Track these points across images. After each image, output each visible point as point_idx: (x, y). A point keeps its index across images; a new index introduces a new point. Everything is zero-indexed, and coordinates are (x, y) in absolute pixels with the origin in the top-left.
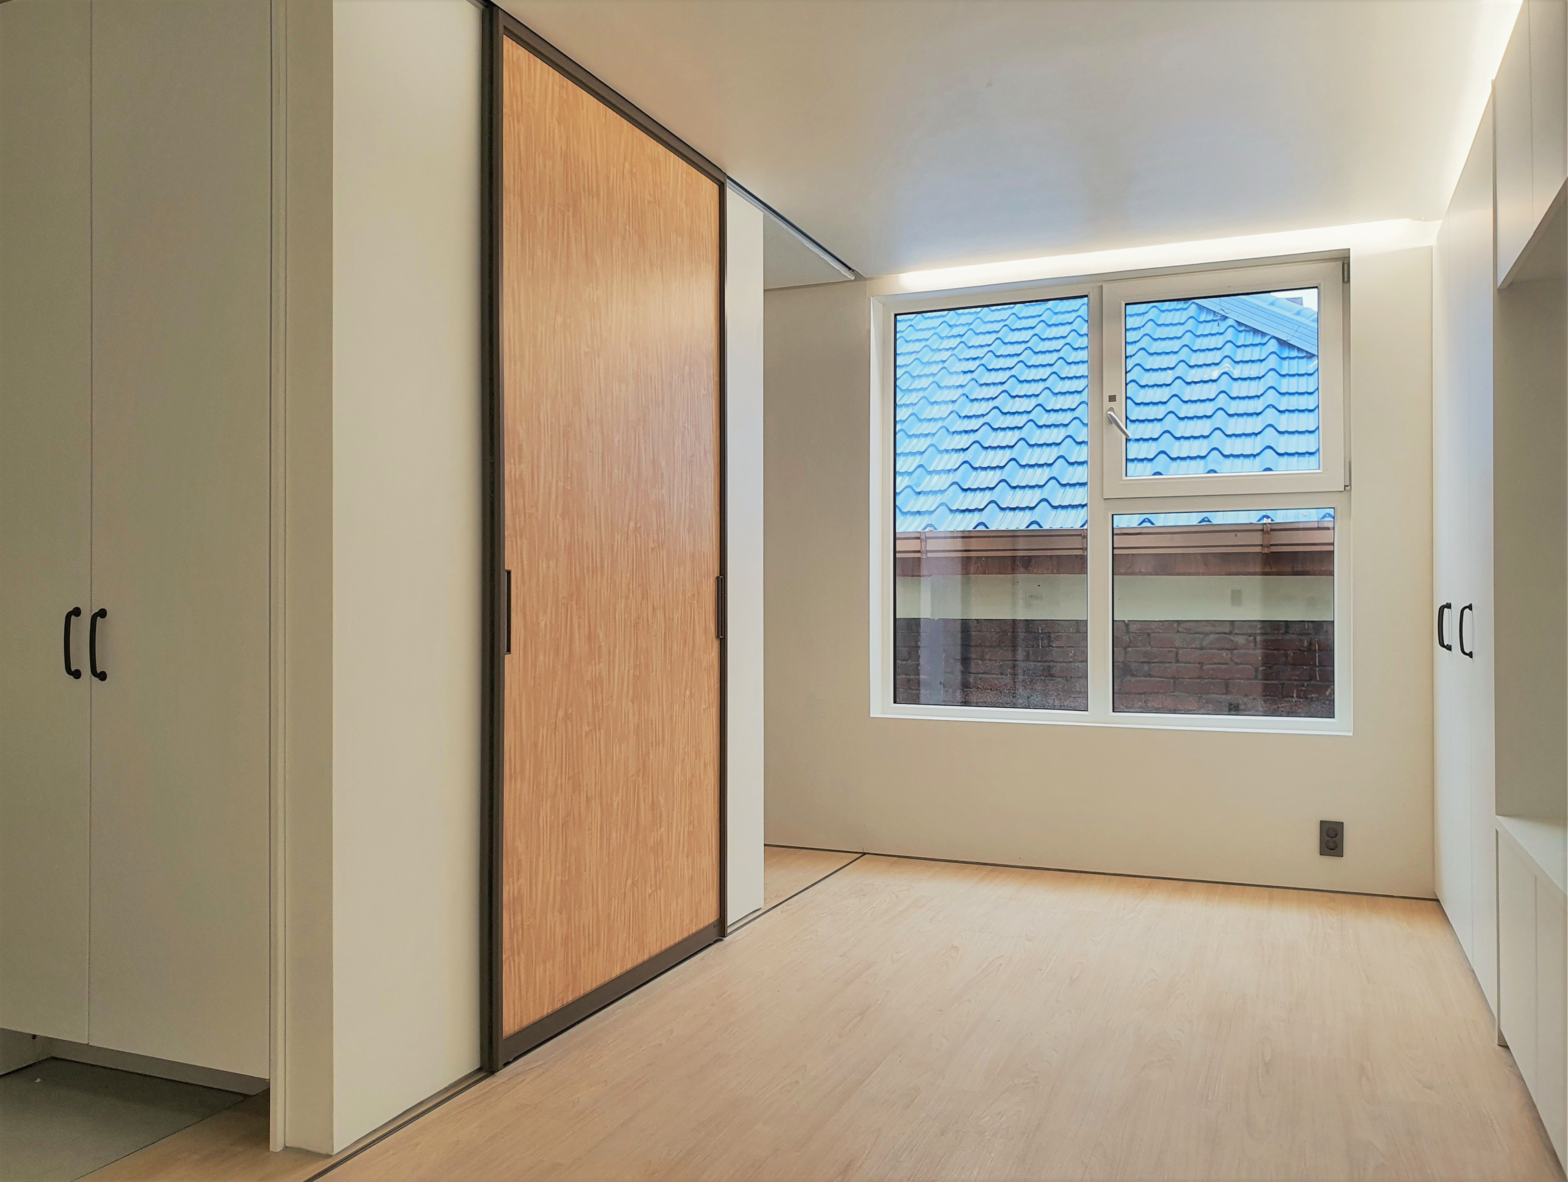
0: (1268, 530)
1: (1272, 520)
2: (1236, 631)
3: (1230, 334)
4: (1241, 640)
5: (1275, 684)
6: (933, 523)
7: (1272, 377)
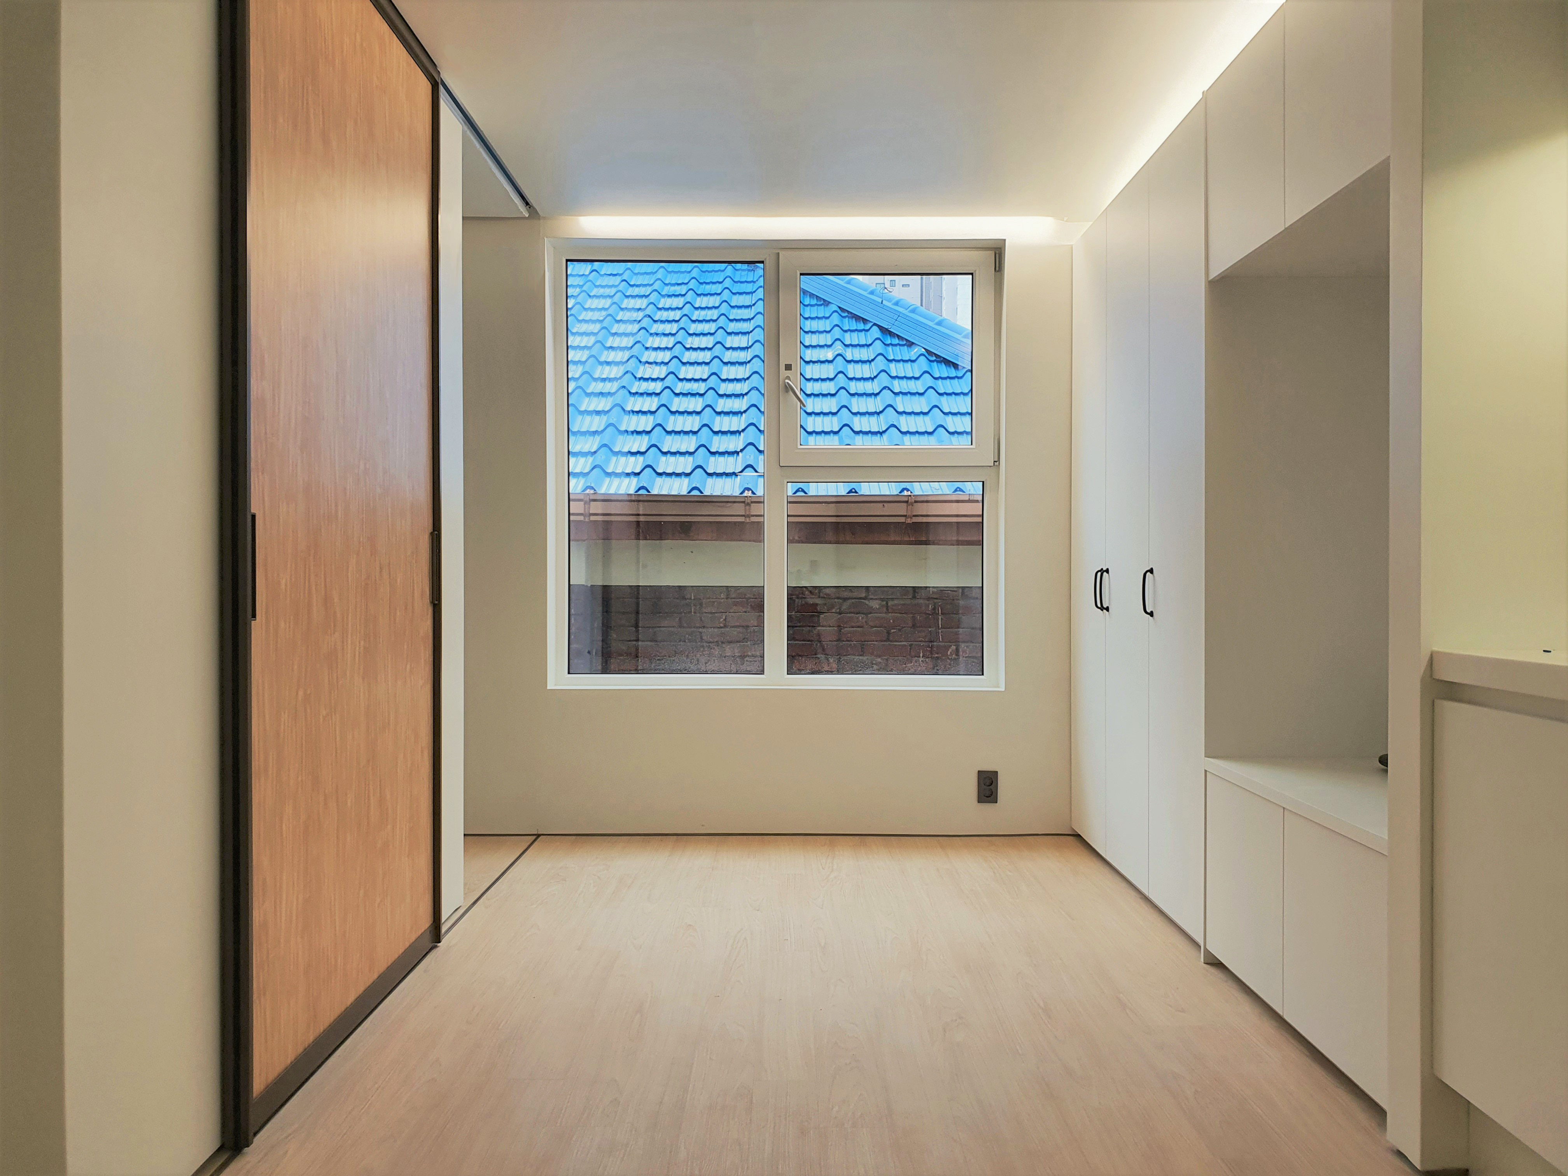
0: (910, 502)
1: (911, 492)
2: (871, 597)
3: (835, 319)
4: (875, 604)
5: (905, 645)
6: (592, 485)
7: (882, 362)
